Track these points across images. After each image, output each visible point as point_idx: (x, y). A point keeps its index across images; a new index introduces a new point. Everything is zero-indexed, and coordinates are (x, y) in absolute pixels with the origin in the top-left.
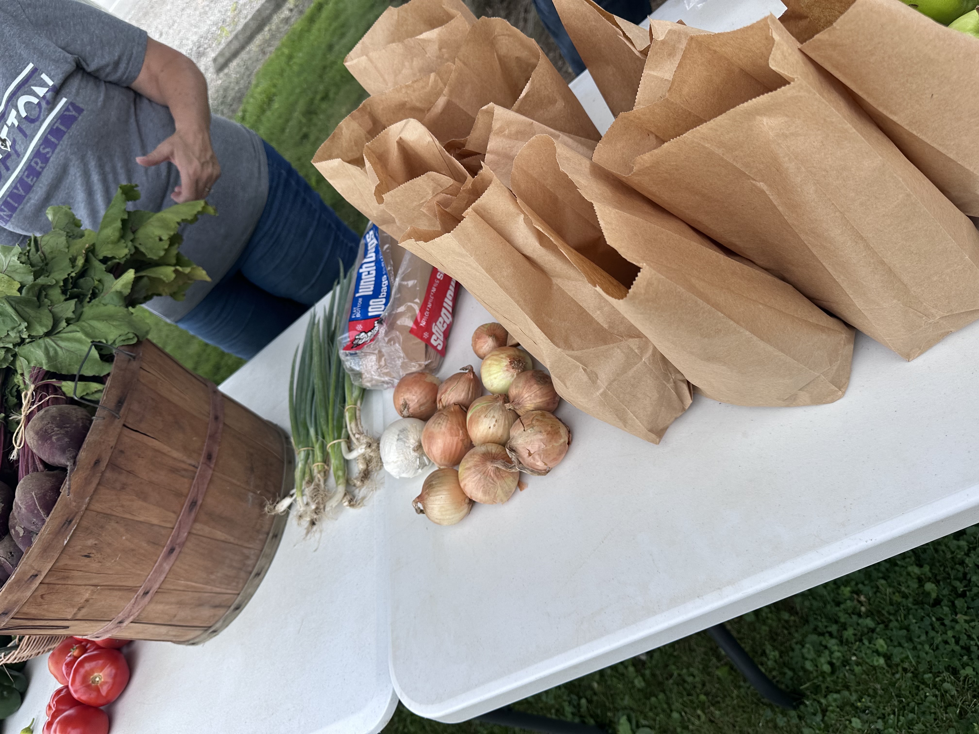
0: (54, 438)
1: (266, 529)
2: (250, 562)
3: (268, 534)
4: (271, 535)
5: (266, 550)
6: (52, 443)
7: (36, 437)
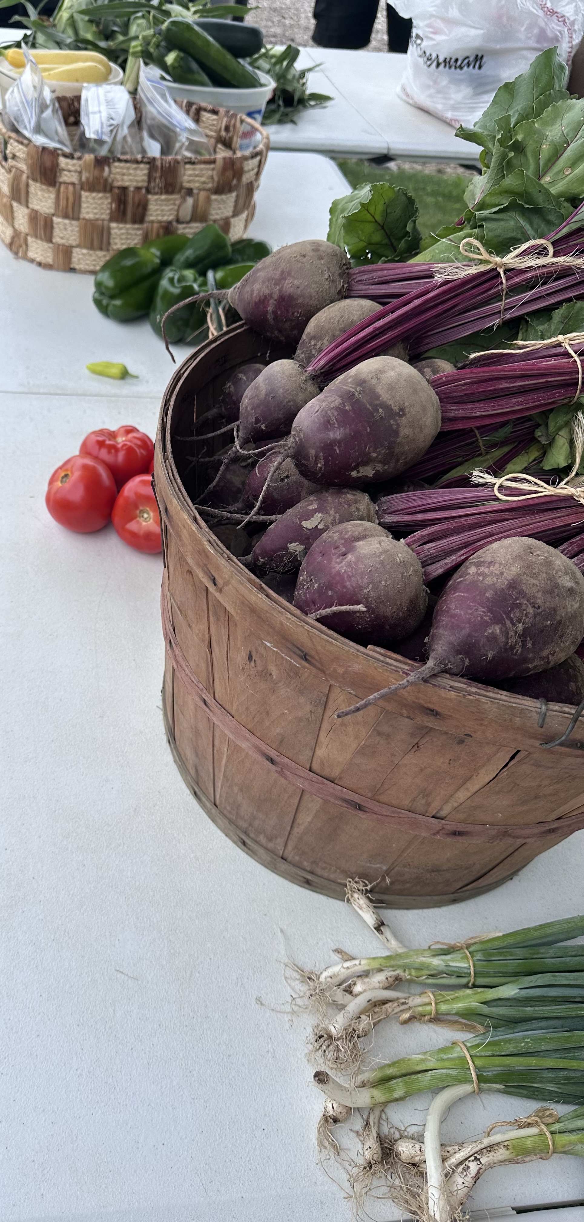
0: (497, 629)
1: (319, 871)
2: (262, 839)
3: (312, 872)
4: (309, 877)
5: (284, 866)
6: (485, 625)
7: (502, 583)
